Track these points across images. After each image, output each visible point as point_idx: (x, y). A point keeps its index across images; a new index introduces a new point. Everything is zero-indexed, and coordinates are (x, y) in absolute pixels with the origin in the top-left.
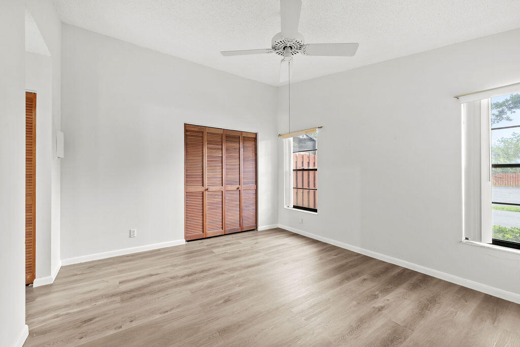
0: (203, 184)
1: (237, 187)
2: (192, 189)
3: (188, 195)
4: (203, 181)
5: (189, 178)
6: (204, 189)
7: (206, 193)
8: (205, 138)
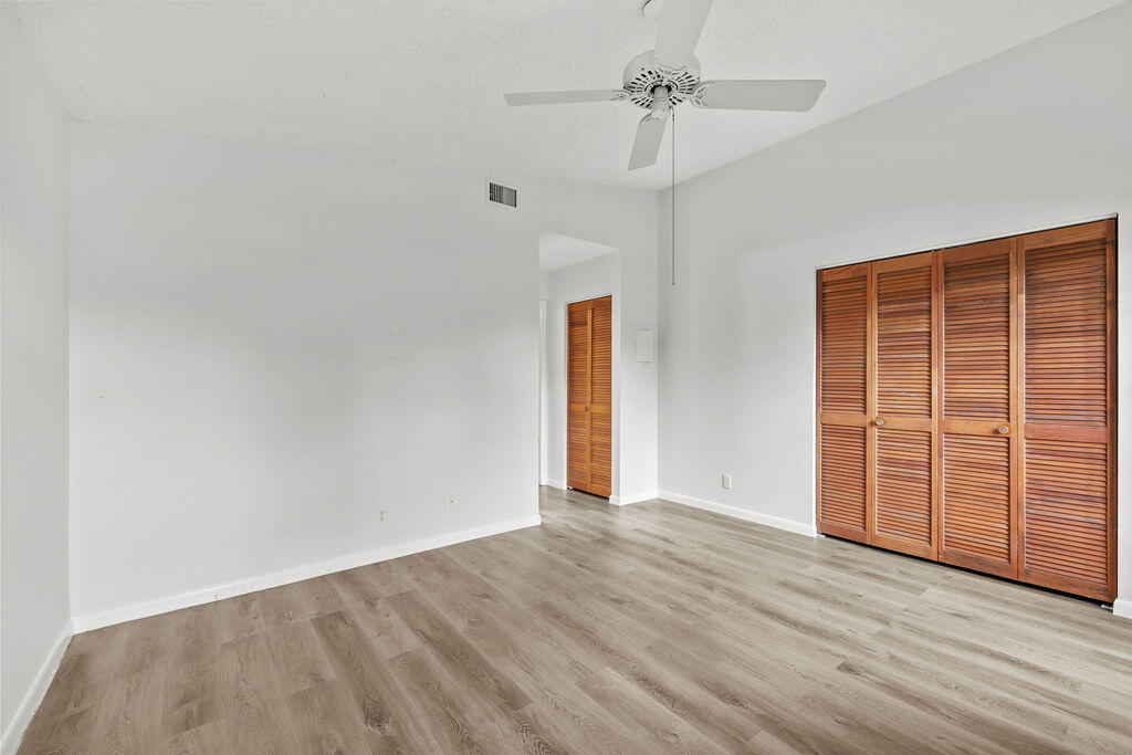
0: (865, 408)
1: (994, 424)
2: (836, 418)
3: (827, 431)
4: (865, 400)
5: (829, 392)
6: (868, 421)
7: (874, 433)
8: (873, 291)
